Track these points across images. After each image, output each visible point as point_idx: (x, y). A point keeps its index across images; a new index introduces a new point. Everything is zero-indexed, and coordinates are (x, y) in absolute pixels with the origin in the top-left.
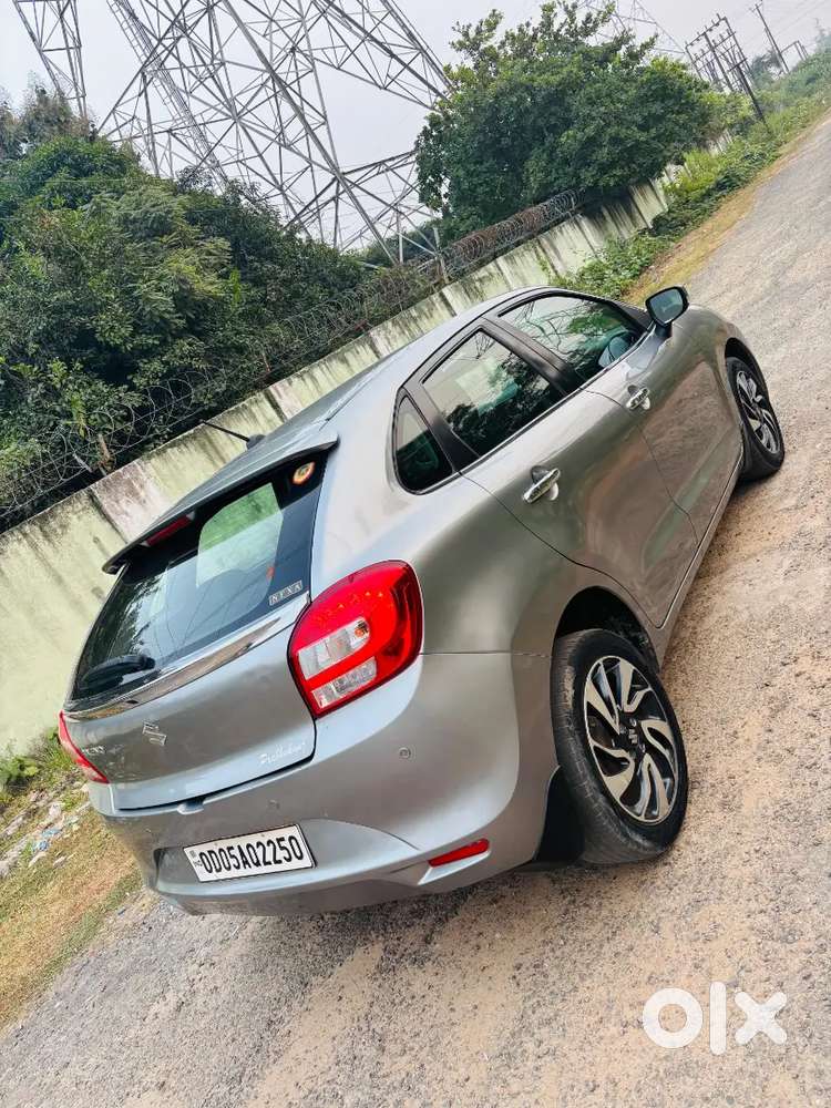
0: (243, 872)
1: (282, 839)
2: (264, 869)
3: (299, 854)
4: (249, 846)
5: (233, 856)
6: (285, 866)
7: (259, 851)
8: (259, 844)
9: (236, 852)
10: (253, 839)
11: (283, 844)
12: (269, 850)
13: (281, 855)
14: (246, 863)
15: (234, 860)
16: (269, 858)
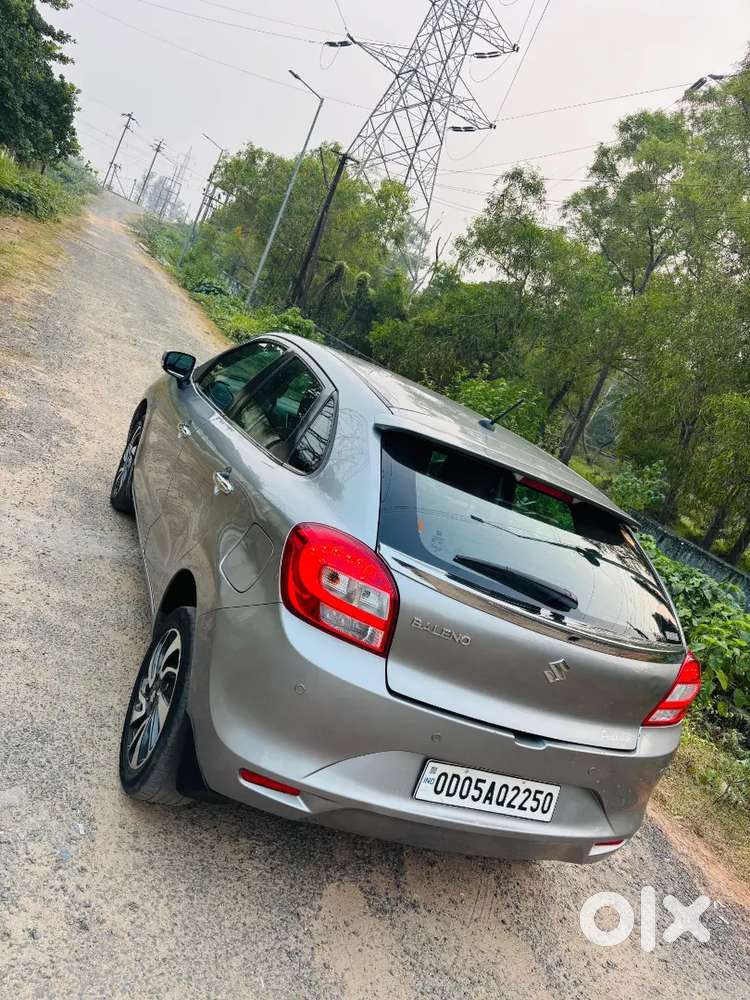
1: (541, 792)
3: (545, 809)
4: (505, 786)
5: (477, 789)
6: (528, 814)
7: (512, 793)
8: (516, 788)
10: (512, 782)
11: (538, 796)
12: (522, 796)
13: (531, 804)
14: (489, 799)
15: (478, 792)
16: (517, 803)
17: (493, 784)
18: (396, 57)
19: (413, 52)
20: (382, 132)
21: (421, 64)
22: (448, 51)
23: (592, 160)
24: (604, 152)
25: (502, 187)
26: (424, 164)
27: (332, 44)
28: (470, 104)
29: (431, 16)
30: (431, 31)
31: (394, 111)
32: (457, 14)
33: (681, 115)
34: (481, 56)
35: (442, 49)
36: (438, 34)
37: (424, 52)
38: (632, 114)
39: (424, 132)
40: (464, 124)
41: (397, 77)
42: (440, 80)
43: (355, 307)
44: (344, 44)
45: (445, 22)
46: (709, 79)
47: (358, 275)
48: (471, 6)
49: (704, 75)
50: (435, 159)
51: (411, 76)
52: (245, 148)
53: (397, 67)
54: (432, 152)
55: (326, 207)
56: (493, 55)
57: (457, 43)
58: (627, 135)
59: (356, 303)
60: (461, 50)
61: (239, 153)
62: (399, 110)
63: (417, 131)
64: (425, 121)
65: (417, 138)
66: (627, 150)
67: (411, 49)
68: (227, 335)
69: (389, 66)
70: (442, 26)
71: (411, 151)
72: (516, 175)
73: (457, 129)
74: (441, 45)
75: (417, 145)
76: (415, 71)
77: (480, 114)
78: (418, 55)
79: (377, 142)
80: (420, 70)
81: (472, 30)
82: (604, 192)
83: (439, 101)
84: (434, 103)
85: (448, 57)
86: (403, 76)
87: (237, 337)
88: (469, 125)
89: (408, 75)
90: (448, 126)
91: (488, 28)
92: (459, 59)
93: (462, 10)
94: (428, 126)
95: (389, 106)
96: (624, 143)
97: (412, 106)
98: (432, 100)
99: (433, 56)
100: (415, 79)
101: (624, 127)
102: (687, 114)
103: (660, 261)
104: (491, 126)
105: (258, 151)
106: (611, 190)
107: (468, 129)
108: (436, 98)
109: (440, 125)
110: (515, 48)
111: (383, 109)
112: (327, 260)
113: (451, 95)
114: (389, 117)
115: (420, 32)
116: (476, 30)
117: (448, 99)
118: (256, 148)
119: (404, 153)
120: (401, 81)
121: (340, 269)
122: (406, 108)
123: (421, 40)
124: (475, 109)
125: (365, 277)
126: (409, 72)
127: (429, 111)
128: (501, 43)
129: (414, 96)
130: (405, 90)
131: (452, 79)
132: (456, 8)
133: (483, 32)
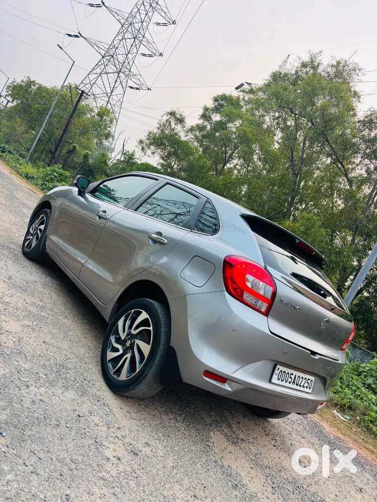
0: (291, 385)
1: (309, 380)
2: (298, 388)
3: (310, 387)
4: (299, 377)
5: (291, 378)
6: (305, 389)
7: (301, 380)
8: (302, 378)
9: (293, 377)
10: (302, 375)
12: (304, 381)
13: (306, 385)
14: (294, 382)
15: (291, 379)
16: (302, 384)
17: (296, 375)
18: (103, 48)
19: (111, 47)
20: (95, 83)
21: (115, 54)
22: (129, 50)
23: (201, 112)
24: (206, 109)
25: (165, 118)
26: (115, 102)
27: (70, 35)
28: (139, 77)
29: (121, 31)
30: (121, 38)
31: (101, 74)
32: (134, 33)
33: (238, 98)
34: (144, 55)
35: (126, 49)
36: (124, 40)
37: (117, 48)
38: (220, 94)
39: (115, 86)
40: (135, 86)
41: (103, 57)
42: (124, 62)
43: (82, 168)
44: (76, 36)
45: (127, 35)
46: (246, 84)
47: (84, 152)
48: (140, 31)
49: (243, 82)
50: (121, 100)
51: (110, 58)
52: (25, 79)
53: (103, 53)
54: (120, 96)
55: (71, 116)
56: (150, 56)
57: (133, 47)
58: (216, 104)
59: (82, 166)
60: (135, 50)
61: (22, 81)
62: (104, 74)
63: (112, 86)
64: (116, 81)
65: (112, 89)
66: (217, 110)
67: (111, 45)
68: (21, 175)
69: (98, 51)
70: (126, 37)
71: (109, 95)
72: (172, 114)
73: (131, 88)
74: (125, 46)
75: (112, 92)
76: (112, 56)
77: (143, 82)
78: (114, 49)
79: (91, 88)
80: (114, 56)
81: (141, 42)
82: (206, 127)
83: (123, 73)
84: (121, 73)
85: (129, 53)
86: (106, 57)
87: (27, 177)
88: (138, 87)
89: (109, 58)
90: (128, 85)
91: (148, 42)
92: (135, 55)
93: (136, 31)
94: (117, 84)
95: (98, 71)
96: (215, 107)
97: (110, 73)
98: (120, 71)
99: (121, 50)
100: (112, 60)
101: (216, 100)
102: (241, 97)
103: (228, 161)
104: (149, 89)
105: (32, 82)
106: (209, 127)
107: (137, 89)
108: (122, 71)
109: (124, 84)
110: (161, 55)
111: (95, 71)
112: (69, 143)
113: (130, 71)
114: (99, 76)
115: (115, 38)
116: (143, 42)
117: (128, 73)
118: (32, 80)
119: (105, 95)
120: (105, 60)
121: (74, 148)
122: (106, 73)
123: (115, 42)
124: (141, 80)
125: (88, 153)
126: (109, 56)
127: (118, 76)
128: (154, 51)
129: (111, 68)
130: (107, 65)
131: (131, 64)
132: (133, 30)
133: (145, 44)
